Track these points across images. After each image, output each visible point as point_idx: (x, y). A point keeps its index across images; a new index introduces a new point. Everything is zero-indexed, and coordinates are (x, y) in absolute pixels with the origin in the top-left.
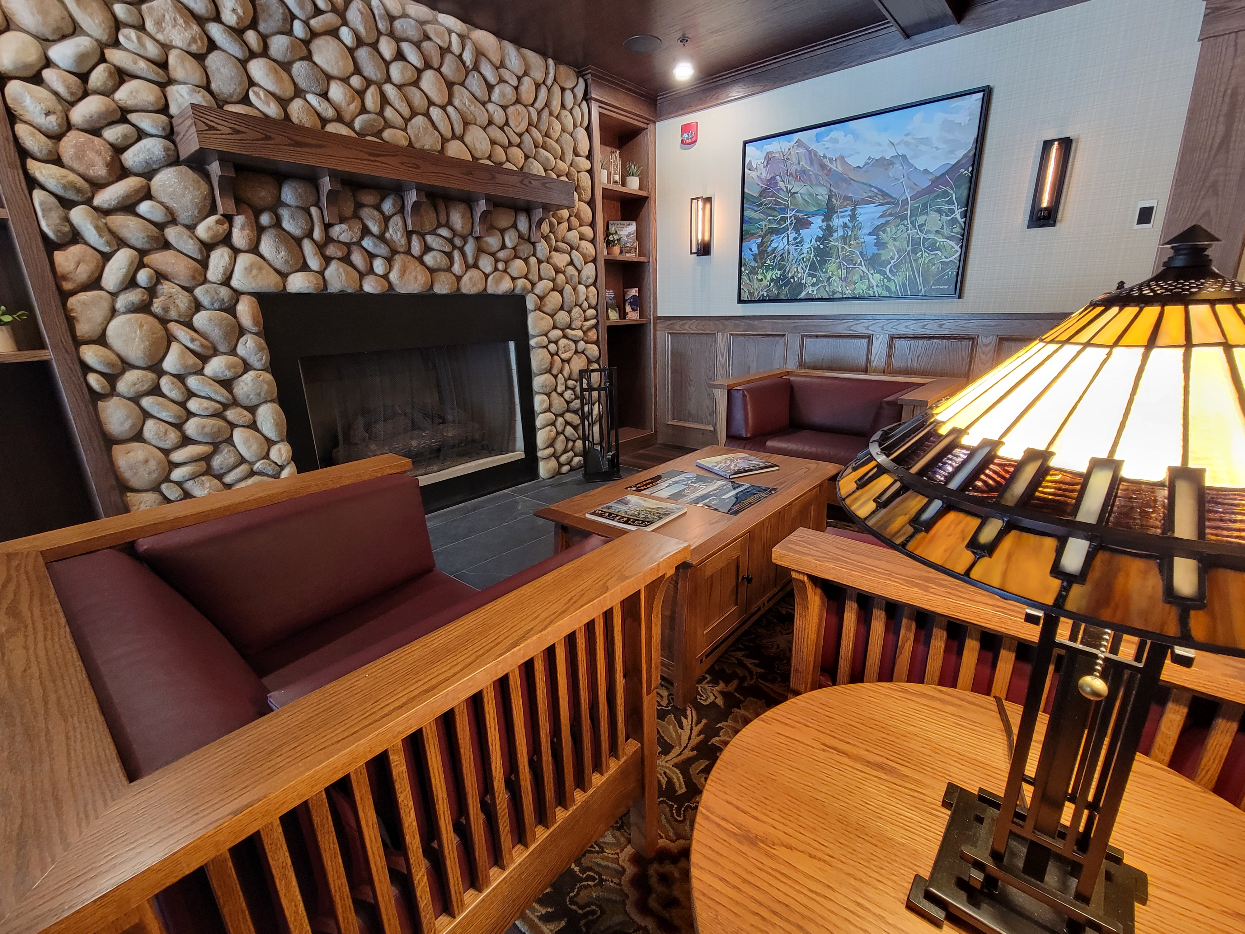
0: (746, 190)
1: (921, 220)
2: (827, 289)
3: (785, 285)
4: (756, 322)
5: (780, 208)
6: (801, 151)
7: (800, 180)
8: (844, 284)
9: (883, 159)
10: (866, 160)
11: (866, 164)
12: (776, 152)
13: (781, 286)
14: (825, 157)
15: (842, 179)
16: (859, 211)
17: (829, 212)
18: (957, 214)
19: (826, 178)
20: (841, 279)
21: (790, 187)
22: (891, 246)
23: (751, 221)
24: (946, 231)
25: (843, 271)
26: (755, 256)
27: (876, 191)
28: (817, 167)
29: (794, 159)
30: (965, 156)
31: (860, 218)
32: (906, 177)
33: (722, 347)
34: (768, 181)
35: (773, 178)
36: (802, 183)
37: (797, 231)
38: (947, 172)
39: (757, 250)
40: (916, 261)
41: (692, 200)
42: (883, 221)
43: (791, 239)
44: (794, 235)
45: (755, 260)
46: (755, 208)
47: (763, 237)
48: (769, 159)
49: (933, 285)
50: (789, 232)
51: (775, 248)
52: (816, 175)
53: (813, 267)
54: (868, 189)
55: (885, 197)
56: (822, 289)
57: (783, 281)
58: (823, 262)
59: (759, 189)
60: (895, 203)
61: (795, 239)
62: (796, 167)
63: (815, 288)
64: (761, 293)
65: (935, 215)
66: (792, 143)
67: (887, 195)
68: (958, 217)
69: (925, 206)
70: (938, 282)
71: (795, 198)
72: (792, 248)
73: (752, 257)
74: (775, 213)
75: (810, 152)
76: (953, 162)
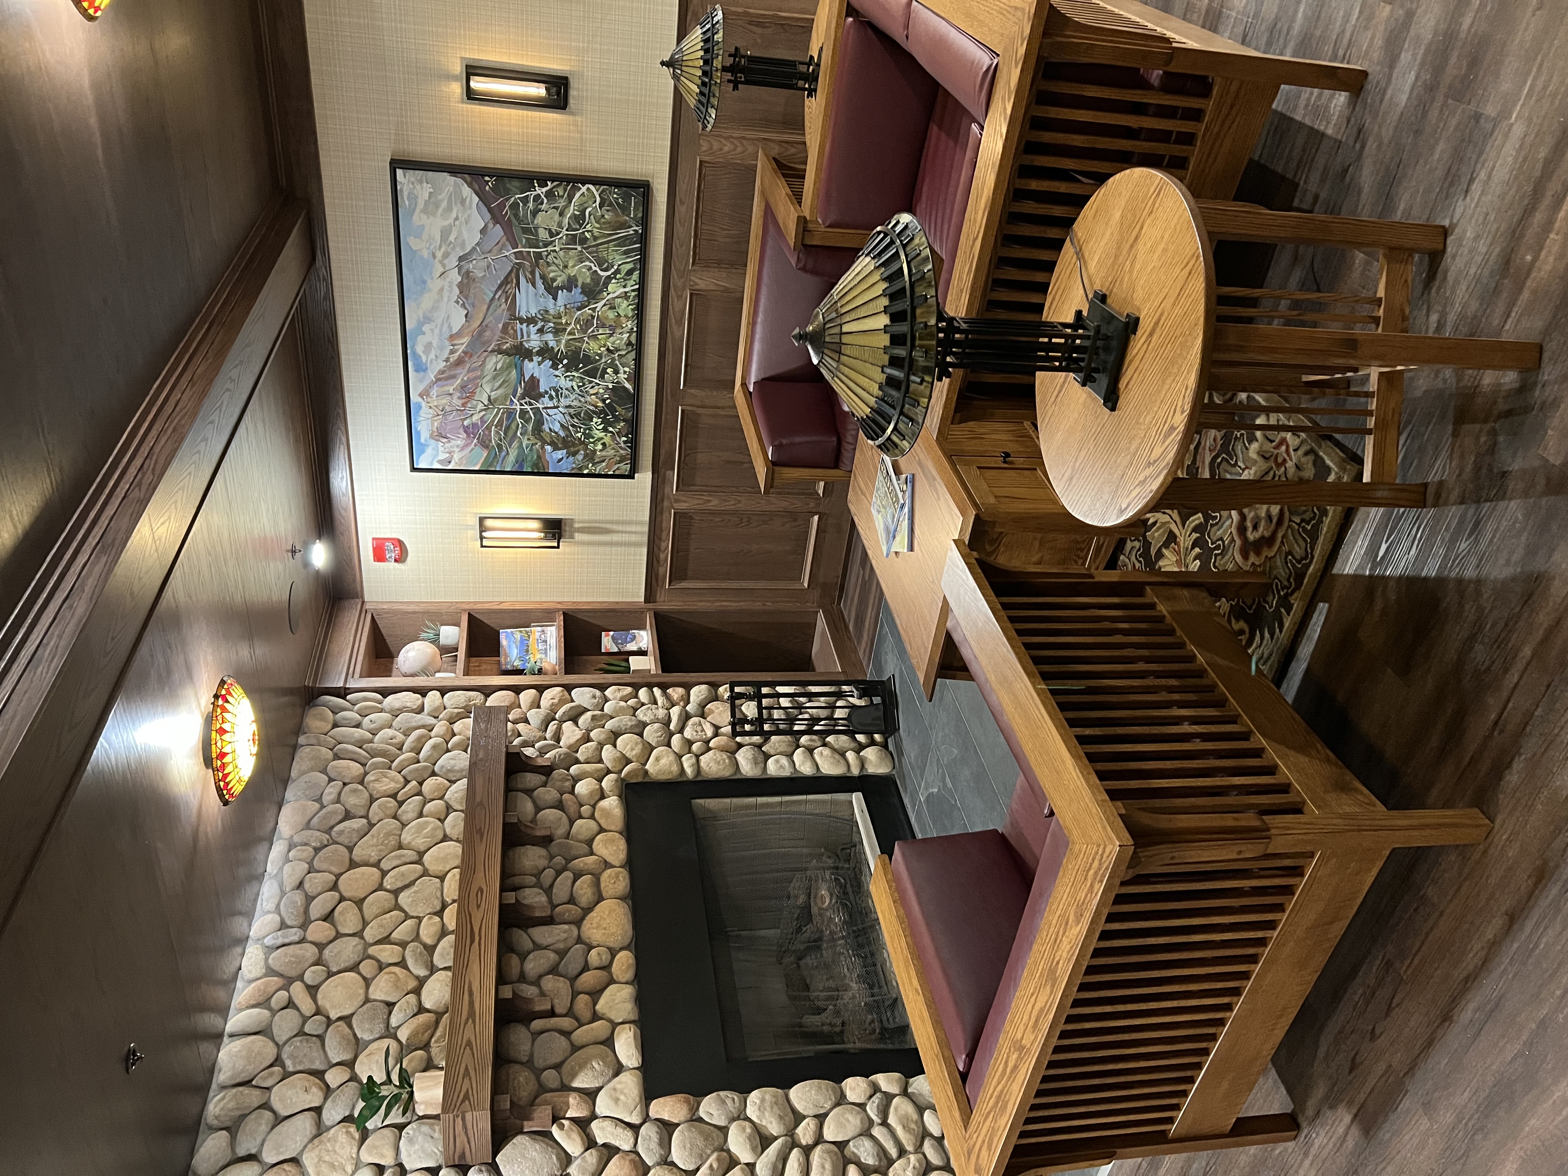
0: (477, 468)
1: (543, 235)
2: (623, 353)
3: (613, 410)
4: (663, 452)
5: (508, 419)
6: (434, 392)
7: (473, 393)
8: (619, 331)
9: (460, 286)
10: (458, 307)
11: (463, 306)
12: (433, 425)
13: (614, 416)
14: (447, 360)
15: (478, 338)
16: (523, 315)
17: (522, 353)
18: (541, 191)
19: (475, 358)
20: (611, 335)
21: (480, 406)
22: (572, 272)
23: (521, 460)
24: (561, 203)
25: (601, 331)
26: (569, 454)
27: (500, 293)
28: (459, 370)
29: (445, 401)
30: (470, 185)
31: (533, 312)
32: (488, 255)
33: (696, 502)
34: (468, 436)
35: (466, 429)
36: (478, 390)
37: (542, 395)
38: (488, 206)
39: (560, 452)
40: (595, 238)
41: (482, 546)
42: (539, 282)
43: (551, 404)
44: (546, 399)
45: (574, 454)
46: (503, 454)
47: (544, 442)
48: (440, 435)
49: (628, 215)
50: (541, 406)
51: (562, 425)
52: (469, 371)
53: (592, 374)
54: (496, 303)
55: (510, 281)
56: (624, 360)
57: (607, 413)
58: (587, 360)
59: (478, 449)
60: (517, 269)
61: (551, 398)
62: (455, 397)
63: (622, 370)
64: (622, 445)
65: (540, 219)
66: (423, 404)
67: (506, 278)
68: (544, 190)
69: (526, 231)
70: (625, 210)
71: (496, 399)
72: (564, 402)
73: (571, 459)
74: (513, 426)
75: (438, 380)
76: (476, 199)
